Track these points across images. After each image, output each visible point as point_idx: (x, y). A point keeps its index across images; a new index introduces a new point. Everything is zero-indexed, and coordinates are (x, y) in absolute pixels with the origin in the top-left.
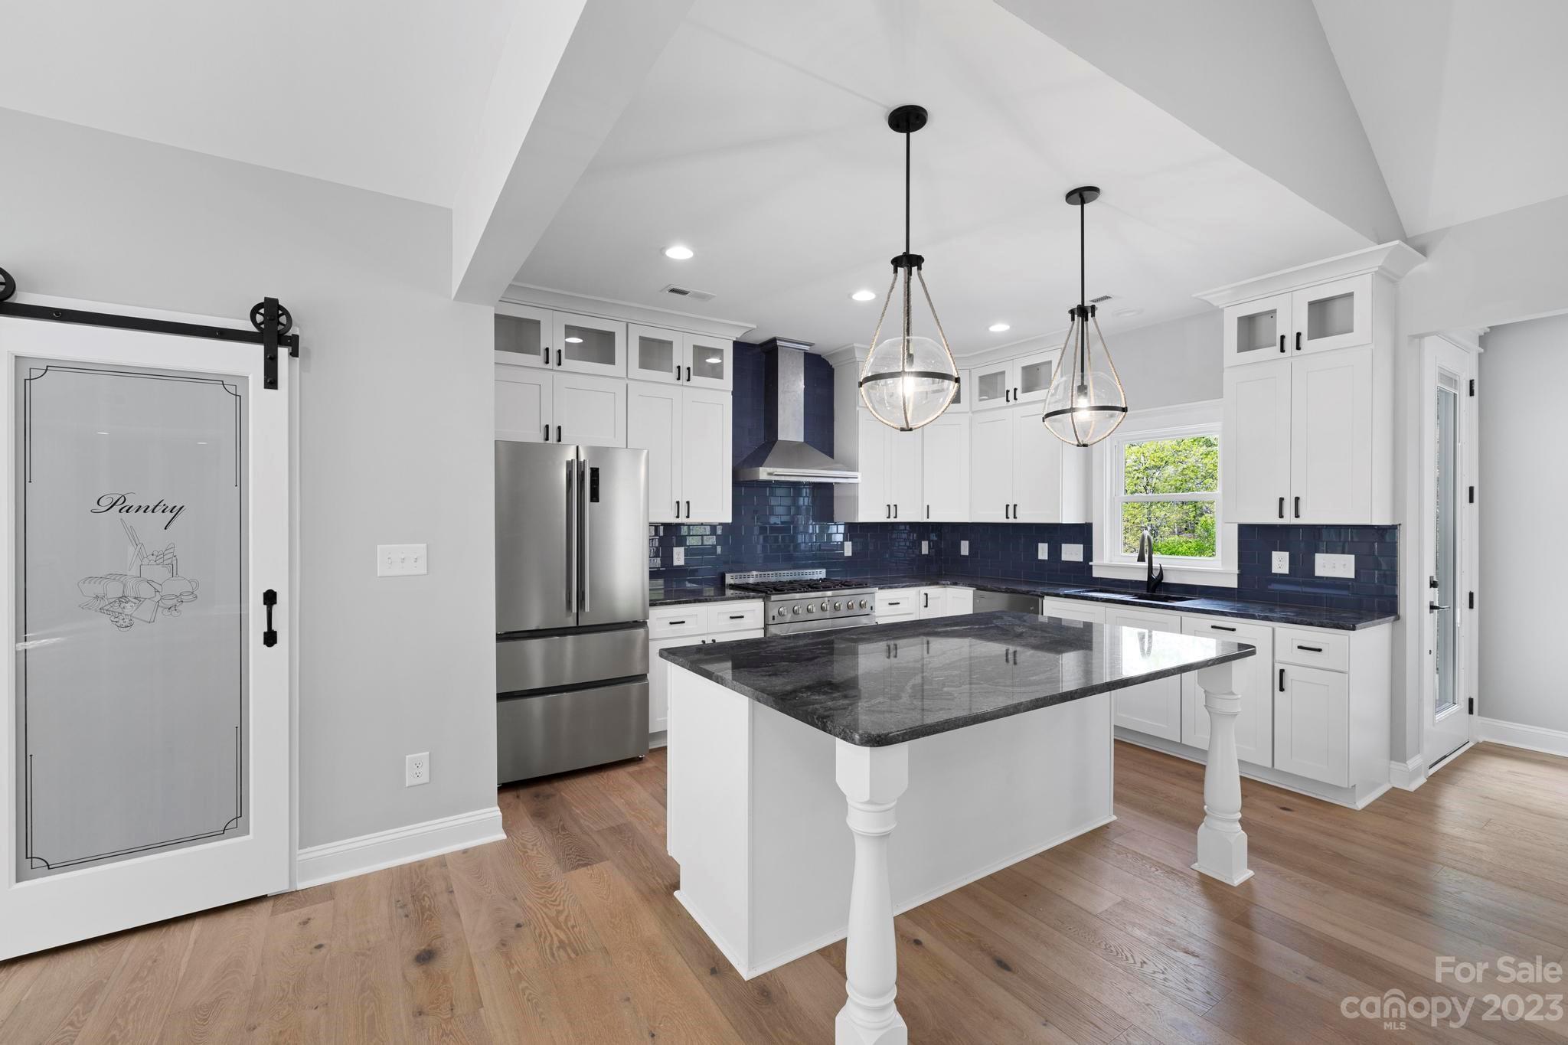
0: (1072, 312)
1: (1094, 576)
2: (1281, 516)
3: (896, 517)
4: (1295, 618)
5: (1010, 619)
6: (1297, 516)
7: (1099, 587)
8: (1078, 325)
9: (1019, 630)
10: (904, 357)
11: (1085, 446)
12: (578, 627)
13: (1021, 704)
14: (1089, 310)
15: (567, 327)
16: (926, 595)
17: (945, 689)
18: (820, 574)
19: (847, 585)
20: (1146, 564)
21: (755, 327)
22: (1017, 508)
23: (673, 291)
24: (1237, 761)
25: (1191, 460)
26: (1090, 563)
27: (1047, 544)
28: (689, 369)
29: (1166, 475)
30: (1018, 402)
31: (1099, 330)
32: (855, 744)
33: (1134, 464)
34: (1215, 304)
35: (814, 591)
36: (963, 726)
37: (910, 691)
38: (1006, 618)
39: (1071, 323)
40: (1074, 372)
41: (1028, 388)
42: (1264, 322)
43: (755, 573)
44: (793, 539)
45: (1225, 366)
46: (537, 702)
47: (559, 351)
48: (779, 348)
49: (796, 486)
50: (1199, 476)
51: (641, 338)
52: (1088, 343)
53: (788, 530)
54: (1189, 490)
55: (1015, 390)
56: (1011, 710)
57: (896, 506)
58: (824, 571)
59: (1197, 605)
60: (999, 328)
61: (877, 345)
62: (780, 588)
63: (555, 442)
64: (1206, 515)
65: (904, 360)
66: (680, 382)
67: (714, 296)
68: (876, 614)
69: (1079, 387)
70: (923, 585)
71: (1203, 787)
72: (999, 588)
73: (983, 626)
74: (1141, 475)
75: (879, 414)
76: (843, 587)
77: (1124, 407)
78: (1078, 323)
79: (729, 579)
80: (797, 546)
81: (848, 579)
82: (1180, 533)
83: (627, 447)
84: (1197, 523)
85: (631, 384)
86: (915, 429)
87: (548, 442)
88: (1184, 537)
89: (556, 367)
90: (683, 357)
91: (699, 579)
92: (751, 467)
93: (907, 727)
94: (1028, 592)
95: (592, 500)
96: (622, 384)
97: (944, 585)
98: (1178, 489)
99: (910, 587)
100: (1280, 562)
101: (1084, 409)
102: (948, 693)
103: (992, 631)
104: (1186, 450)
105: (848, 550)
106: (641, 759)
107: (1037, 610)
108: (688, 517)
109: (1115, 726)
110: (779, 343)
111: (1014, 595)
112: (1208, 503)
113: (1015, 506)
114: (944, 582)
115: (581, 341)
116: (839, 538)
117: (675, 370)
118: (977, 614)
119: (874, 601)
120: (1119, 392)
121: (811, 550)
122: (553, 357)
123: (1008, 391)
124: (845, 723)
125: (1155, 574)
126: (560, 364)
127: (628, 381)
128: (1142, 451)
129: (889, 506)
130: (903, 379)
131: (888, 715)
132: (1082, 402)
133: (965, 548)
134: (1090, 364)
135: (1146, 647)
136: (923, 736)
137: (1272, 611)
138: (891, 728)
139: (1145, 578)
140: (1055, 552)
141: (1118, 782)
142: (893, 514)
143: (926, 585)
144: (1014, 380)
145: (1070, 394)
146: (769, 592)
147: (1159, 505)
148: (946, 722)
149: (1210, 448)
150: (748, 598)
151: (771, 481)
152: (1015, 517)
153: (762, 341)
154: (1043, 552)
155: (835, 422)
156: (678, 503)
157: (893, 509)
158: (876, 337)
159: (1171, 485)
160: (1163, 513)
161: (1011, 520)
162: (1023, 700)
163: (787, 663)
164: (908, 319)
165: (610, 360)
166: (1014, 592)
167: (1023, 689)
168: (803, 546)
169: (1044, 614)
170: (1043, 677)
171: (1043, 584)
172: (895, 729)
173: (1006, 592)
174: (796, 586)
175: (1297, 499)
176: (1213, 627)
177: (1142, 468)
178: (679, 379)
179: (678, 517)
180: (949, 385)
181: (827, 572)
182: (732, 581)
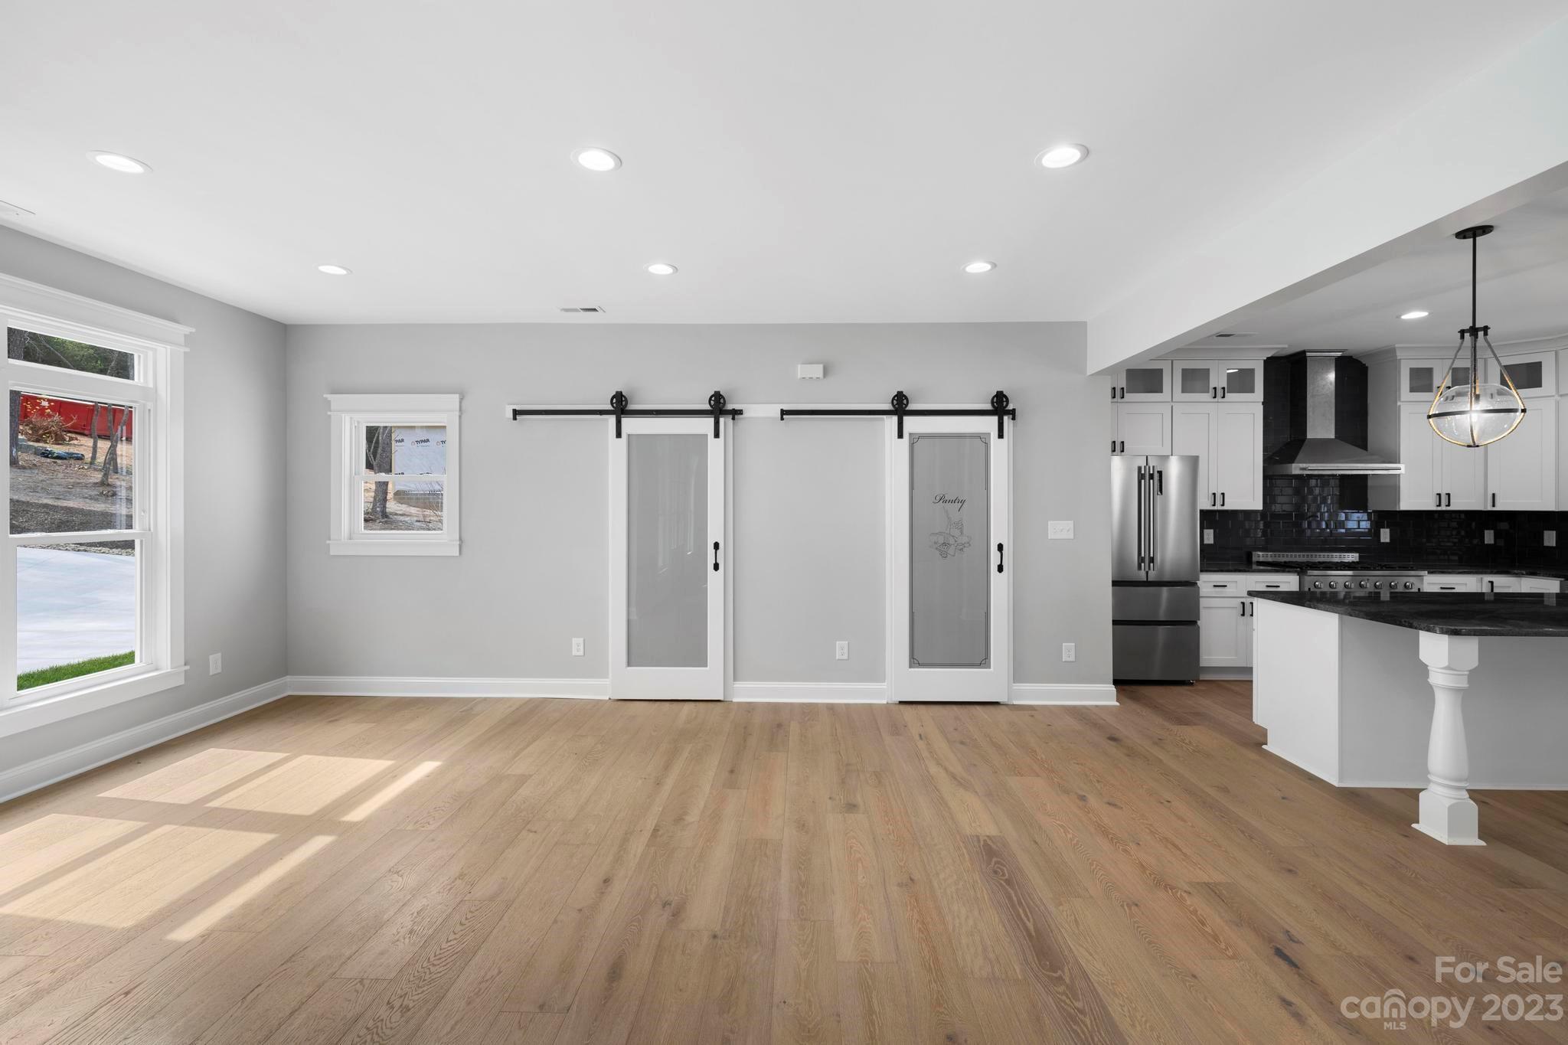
3: (1448, 505)
12: (1148, 581)
15: (1128, 371)
16: (1491, 583)
18: (1352, 557)
21: (1287, 346)
28: (1224, 389)
47: (1123, 388)
48: (1308, 358)
51: (1183, 370)
57: (1449, 495)
58: (1355, 555)
62: (1311, 566)
63: (1120, 453)
66: (1216, 400)
67: (1252, 334)
70: (1486, 573)
76: (1383, 569)
79: (1259, 556)
83: (1172, 455)
85: (1176, 406)
87: (1115, 453)
89: (1121, 400)
90: (1219, 380)
92: (1283, 463)
96: (1168, 406)
97: (1518, 575)
105: (1384, 537)
106: (1192, 683)
108: (1223, 505)
110: (1308, 354)
114: (1517, 572)
117: (1212, 391)
119: (1422, 584)
122: (1118, 393)
126: (1124, 397)
127: (1173, 404)
129: (1439, 495)
133: (1550, 539)
142: (1444, 503)
143: (1491, 573)
146: (1303, 569)
150: (1278, 572)
151: (1303, 475)
155: (1369, 418)
156: (1215, 494)
157: (1445, 498)
165: (1158, 389)
174: (1330, 565)
178: (1215, 397)
179: (1214, 505)
181: (1360, 557)
182: (1261, 559)
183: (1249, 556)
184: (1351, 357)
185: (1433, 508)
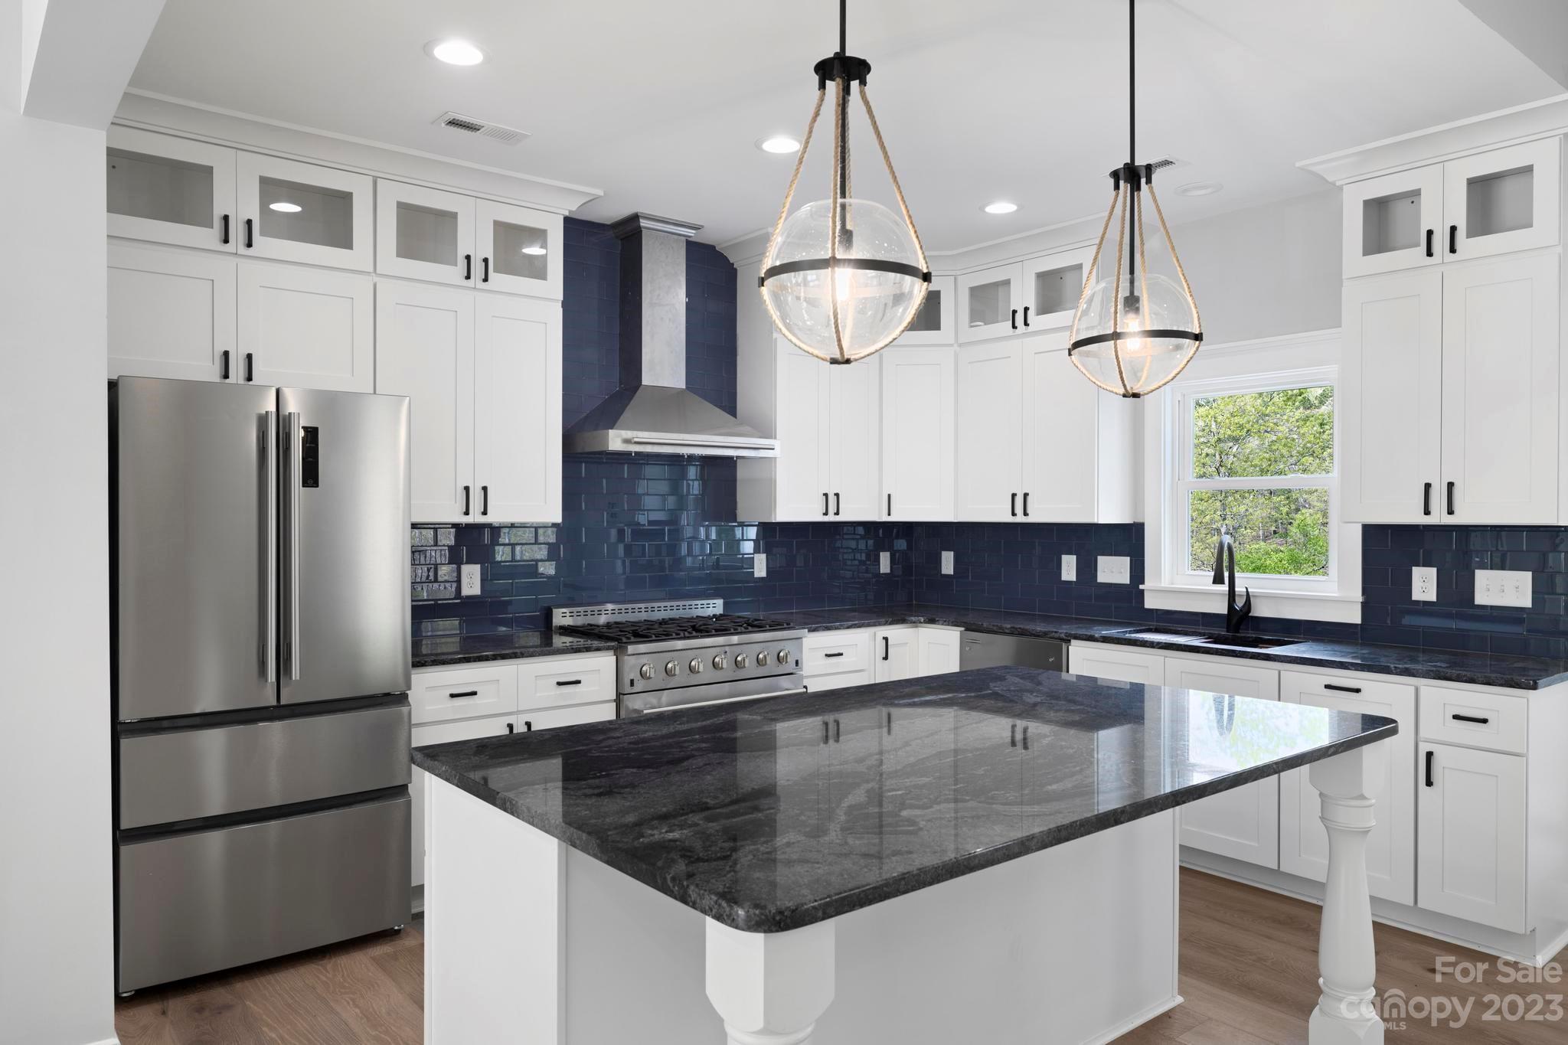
0: (1115, 175)
1: (1147, 606)
2: (1427, 512)
3: (837, 513)
4: (1449, 671)
5: (1017, 680)
6: (1450, 512)
7: (1154, 624)
8: (1125, 197)
9: (1031, 699)
10: (834, 233)
11: (1136, 395)
12: (279, 706)
13: (1031, 838)
14: (1143, 173)
15: (264, 181)
16: (886, 639)
17: (905, 813)
18: (714, 607)
19: (756, 626)
20: (1225, 588)
21: (601, 193)
22: (1029, 498)
23: (453, 123)
24: (1368, 898)
25: (1283, 429)
26: (1141, 587)
27: (1075, 557)
28: (486, 260)
29: (1248, 451)
30: (1030, 329)
31: (1157, 206)
32: (737, 927)
33: (1201, 434)
34: (1330, 179)
35: (702, 637)
36: (931, 884)
37: (843, 818)
38: (1011, 679)
39: (1114, 193)
40: (1119, 272)
41: (1048, 306)
42: (1401, 209)
43: (610, 606)
44: (673, 549)
45: (1344, 277)
46: (215, 840)
47: (249, 222)
48: (644, 232)
49: (677, 462)
50: (1294, 453)
51: (401, 206)
52: (1140, 228)
53: (664, 535)
54: (1280, 473)
55: (1026, 309)
56: (1016, 850)
57: (837, 495)
58: (720, 602)
59: (1304, 652)
60: (1001, 208)
61: (790, 213)
62: (643, 632)
63: (241, 381)
64: (1304, 511)
65: (834, 237)
66: (470, 283)
67: (526, 136)
68: (805, 672)
69: (1126, 299)
70: (880, 624)
71: (1318, 941)
72: (1001, 628)
73: (973, 694)
74: (1211, 451)
75: (794, 335)
76: (750, 629)
77: (1197, 332)
78: (1126, 193)
79: (562, 617)
80: (678, 561)
81: (761, 615)
82: (1266, 538)
83: (375, 393)
84: (1291, 523)
85: (383, 286)
86: (856, 360)
87: (227, 381)
88: (1271, 545)
89: (243, 250)
90: (475, 240)
91: (509, 618)
92: (596, 428)
93: (833, 892)
94: (1045, 634)
95: (305, 484)
96: (364, 285)
97: (915, 624)
98: (1263, 472)
99: (859, 626)
100: (1424, 584)
101: (1133, 334)
102: (911, 822)
103: (987, 703)
104: (1276, 413)
105: (760, 569)
106: (397, 931)
107: (1060, 664)
108: (485, 513)
109: (1180, 845)
110: (643, 223)
111: (1024, 639)
112: (1307, 492)
113: (1026, 495)
114: (913, 619)
115: (296, 209)
116: (748, 547)
117: (462, 263)
118: (965, 672)
119: (801, 652)
120: (1191, 309)
121: (701, 568)
122: (237, 232)
123: (1014, 312)
124: (721, 889)
125: (1240, 603)
126: (249, 245)
127: (376, 279)
128: (1212, 413)
129: (826, 495)
130: (833, 273)
131: (798, 868)
132: (1131, 324)
133: (948, 563)
134: (1144, 262)
135: (1225, 720)
136: (862, 906)
137: (1414, 660)
138: (804, 896)
139: (1222, 608)
140: (1087, 568)
141: (1186, 939)
142: (832, 509)
143: (886, 623)
144: (1024, 294)
145: (1113, 310)
146: (624, 640)
147: (1237, 496)
148: (903, 877)
149: (1309, 411)
150: (588, 649)
151: (629, 454)
152: (1026, 514)
153: (616, 220)
154: (1069, 567)
155: (738, 357)
156: (467, 489)
157: (832, 500)
158: (790, 199)
159: (1255, 466)
160: (1242, 509)
161: (1020, 518)
162: (1036, 830)
163: (635, 770)
164: (843, 169)
165: (343, 239)
166: (1023, 633)
167: (1036, 808)
168: (689, 560)
169: (1070, 672)
170: (1068, 784)
171: (1069, 621)
172: (810, 897)
173: (1011, 634)
174: (672, 628)
175: (1451, 485)
176: (1327, 687)
177: (1213, 440)
178: (468, 277)
179: (467, 513)
180: (912, 285)
181: (725, 605)
182: (568, 621)
183: (548, 615)
184: (713, 247)
185: (819, 518)
